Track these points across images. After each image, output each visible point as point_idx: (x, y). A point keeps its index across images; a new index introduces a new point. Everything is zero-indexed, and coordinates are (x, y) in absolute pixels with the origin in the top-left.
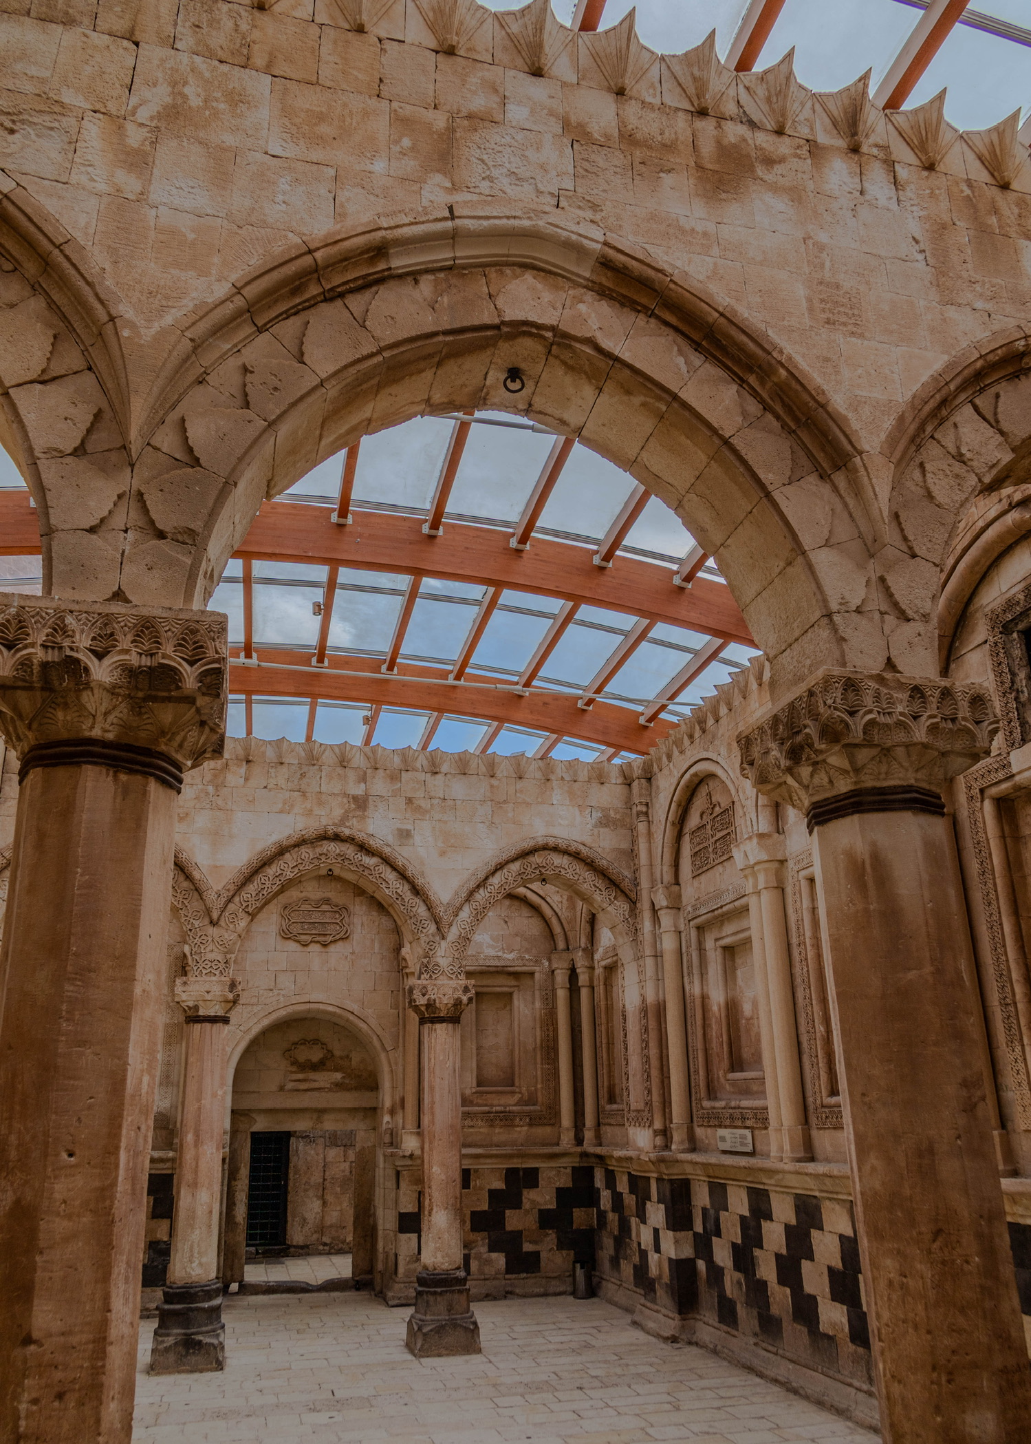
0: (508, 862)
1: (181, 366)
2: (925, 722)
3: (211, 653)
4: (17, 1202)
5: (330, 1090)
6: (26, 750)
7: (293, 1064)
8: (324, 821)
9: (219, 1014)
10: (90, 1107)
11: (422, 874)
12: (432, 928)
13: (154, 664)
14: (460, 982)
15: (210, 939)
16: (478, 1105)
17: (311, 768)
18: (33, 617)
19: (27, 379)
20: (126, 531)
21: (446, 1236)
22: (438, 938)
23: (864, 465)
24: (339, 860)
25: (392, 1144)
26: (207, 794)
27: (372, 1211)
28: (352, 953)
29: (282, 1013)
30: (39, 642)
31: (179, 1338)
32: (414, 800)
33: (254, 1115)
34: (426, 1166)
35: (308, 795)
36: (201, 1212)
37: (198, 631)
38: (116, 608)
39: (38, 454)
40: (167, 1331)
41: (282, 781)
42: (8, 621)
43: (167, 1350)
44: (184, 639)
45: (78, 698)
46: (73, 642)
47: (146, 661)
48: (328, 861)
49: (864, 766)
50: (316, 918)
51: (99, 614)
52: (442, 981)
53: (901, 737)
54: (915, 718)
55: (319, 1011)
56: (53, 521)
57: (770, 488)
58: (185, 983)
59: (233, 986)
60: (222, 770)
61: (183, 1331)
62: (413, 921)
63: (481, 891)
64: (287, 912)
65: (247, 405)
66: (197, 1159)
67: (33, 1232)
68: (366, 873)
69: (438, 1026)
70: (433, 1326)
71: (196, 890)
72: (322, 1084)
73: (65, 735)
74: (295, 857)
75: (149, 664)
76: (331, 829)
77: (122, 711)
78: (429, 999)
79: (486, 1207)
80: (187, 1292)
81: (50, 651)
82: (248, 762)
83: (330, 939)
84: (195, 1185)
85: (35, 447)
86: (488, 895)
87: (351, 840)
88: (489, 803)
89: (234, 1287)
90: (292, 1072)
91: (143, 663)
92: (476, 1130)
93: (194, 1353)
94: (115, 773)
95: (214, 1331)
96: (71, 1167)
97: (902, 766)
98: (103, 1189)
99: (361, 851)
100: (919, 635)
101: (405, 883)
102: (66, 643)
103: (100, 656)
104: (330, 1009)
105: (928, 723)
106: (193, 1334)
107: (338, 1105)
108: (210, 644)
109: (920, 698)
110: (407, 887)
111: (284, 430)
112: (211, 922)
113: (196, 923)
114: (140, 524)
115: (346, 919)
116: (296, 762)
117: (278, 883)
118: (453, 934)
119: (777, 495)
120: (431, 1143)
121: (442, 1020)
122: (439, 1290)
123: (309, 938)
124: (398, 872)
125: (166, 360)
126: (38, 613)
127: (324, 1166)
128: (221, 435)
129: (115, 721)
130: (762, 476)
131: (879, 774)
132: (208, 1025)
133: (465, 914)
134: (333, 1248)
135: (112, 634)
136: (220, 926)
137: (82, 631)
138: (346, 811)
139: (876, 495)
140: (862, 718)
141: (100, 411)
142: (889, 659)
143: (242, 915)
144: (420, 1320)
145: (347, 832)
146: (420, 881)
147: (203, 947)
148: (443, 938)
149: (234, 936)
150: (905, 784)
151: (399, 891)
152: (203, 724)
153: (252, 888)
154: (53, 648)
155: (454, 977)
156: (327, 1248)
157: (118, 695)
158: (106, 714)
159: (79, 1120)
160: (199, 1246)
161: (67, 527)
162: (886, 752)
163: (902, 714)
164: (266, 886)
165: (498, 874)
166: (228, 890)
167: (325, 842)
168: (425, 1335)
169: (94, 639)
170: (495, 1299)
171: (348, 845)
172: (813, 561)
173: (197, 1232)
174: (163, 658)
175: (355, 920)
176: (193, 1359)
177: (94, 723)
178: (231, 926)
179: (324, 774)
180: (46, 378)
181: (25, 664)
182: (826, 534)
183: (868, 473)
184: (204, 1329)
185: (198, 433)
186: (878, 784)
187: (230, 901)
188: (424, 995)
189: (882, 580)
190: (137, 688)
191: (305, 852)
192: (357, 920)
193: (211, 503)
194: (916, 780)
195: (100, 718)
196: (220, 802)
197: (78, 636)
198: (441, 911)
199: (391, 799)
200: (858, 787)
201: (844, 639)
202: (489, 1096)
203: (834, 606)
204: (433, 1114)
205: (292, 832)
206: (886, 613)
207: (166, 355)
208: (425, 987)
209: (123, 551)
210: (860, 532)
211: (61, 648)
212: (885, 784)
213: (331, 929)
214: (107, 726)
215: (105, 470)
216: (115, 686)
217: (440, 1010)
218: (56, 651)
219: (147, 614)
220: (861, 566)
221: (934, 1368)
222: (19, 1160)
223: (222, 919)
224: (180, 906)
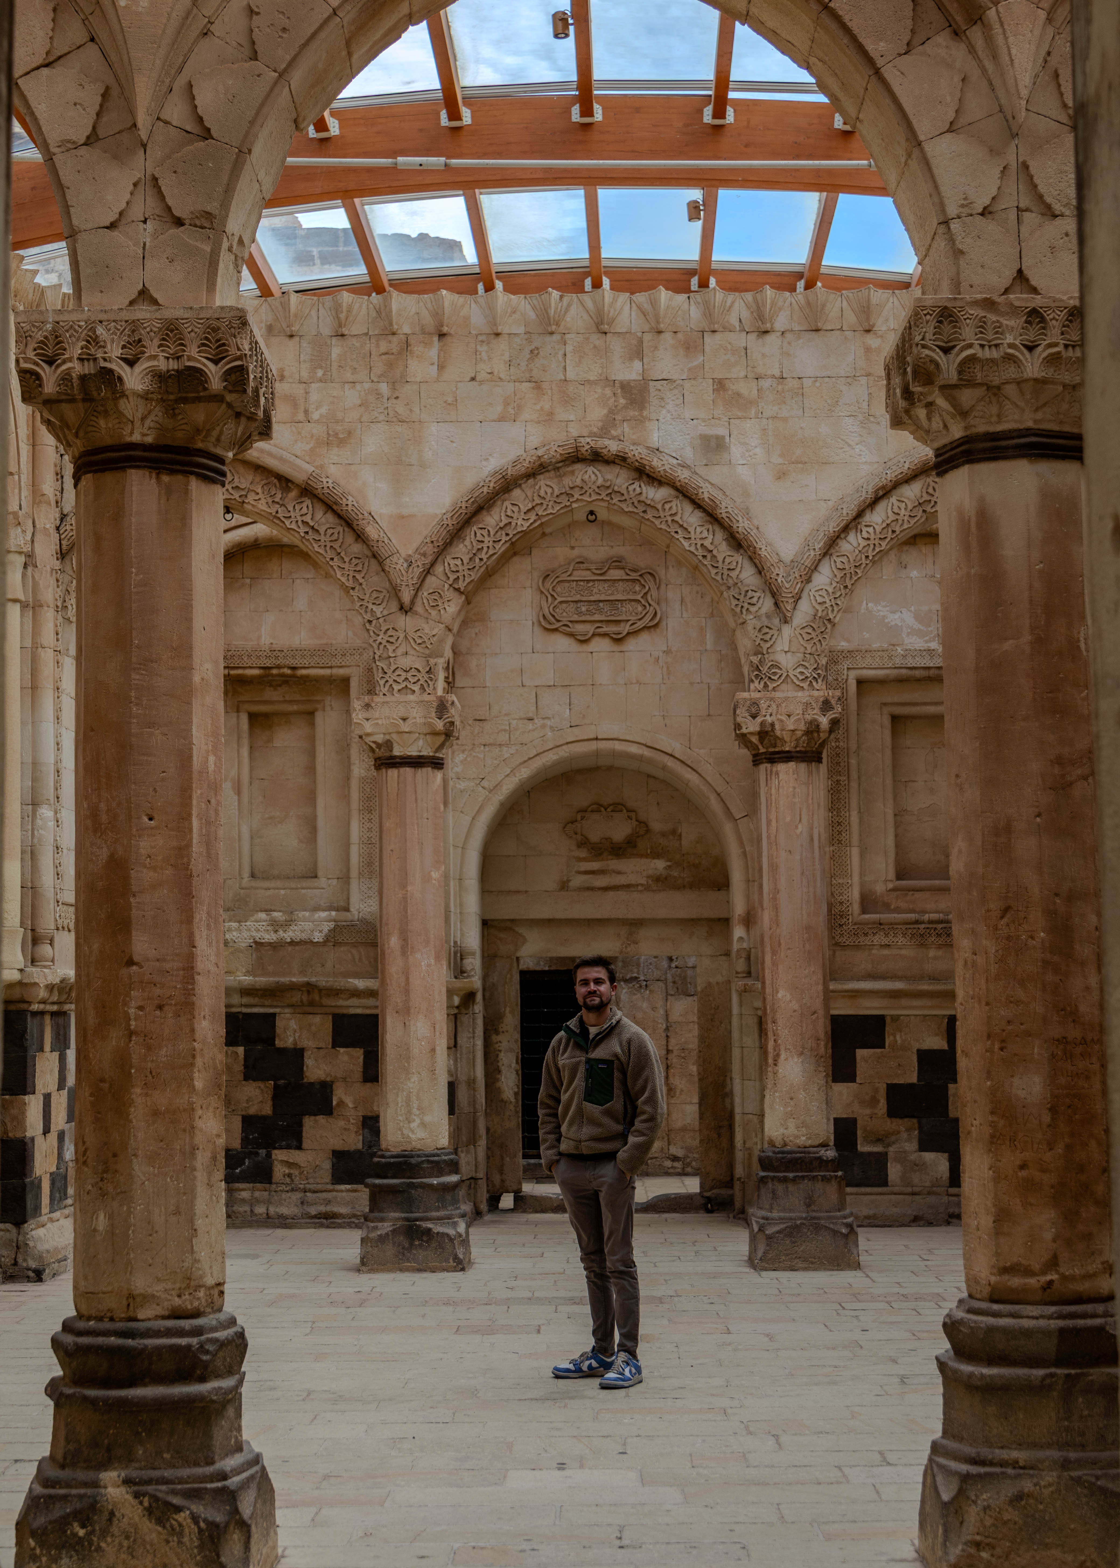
0: (896, 485)
1: (182, 25)
2: (1042, 353)
3: (233, 351)
4: (112, 856)
5: (647, 888)
6: (77, 455)
7: (580, 845)
8: (574, 431)
9: (424, 753)
10: (163, 780)
11: (747, 512)
12: (767, 604)
13: (181, 367)
14: (816, 693)
15: (402, 636)
16: (898, 910)
17: (548, 338)
18: (67, 331)
19: (34, 65)
20: (145, 222)
21: (802, 1095)
22: (776, 621)
23: (1000, 18)
24: (603, 496)
25: (749, 974)
26: (379, 395)
27: (728, 1089)
28: (667, 652)
29: (551, 757)
30: (76, 356)
31: (399, 1224)
32: (728, 384)
33: (521, 930)
34: (768, 990)
35: (545, 386)
36: (418, 1049)
37: (219, 329)
38: (143, 312)
39: (53, 150)
40: (381, 1215)
41: (500, 368)
42: (46, 337)
43: (382, 1239)
44: (206, 338)
45: (116, 405)
46: (106, 353)
47: (173, 365)
48: (586, 498)
49: (972, 408)
50: (600, 592)
51: (126, 321)
52: (786, 692)
53: (1011, 372)
54: (1031, 349)
55: (614, 754)
56: (75, 222)
57: (880, 62)
58: (368, 706)
59: (442, 708)
60: (399, 353)
61: (403, 1215)
62: (732, 592)
63: (852, 537)
64: (548, 585)
65: (254, 56)
66: (406, 973)
67: (126, 878)
68: (649, 516)
69: (781, 767)
70: (782, 1226)
71: (374, 556)
72: (632, 879)
73: (109, 441)
74: (529, 494)
75: (176, 367)
76: (587, 444)
77: (158, 414)
78: (762, 724)
79: (913, 1078)
80: (405, 1163)
81: (86, 363)
82: (442, 335)
83: (625, 628)
84: (406, 1011)
85: (49, 141)
86: (863, 543)
87: (620, 460)
88: (863, 380)
89: (507, 1201)
90: (580, 860)
91: (171, 367)
92: (895, 951)
93: (421, 1246)
94: (158, 474)
95: (449, 1217)
96: (152, 828)
97: (1017, 406)
98: (180, 848)
99: (639, 478)
100: (1067, 235)
101: (717, 528)
102: (99, 355)
103: (131, 363)
104: (633, 749)
105: (1045, 354)
106: (417, 1220)
107: (662, 913)
108: (232, 341)
109: (1040, 322)
110: (720, 535)
111: (297, 77)
112: (401, 608)
113: (378, 610)
114: (158, 212)
115: (654, 592)
116: (521, 330)
117: (504, 538)
118: (803, 612)
119: (889, 73)
120: (774, 953)
121: (787, 757)
122: (791, 1175)
123: (590, 629)
124: (705, 511)
125: (166, 25)
126: (72, 327)
127: (667, 1029)
128: (230, 97)
129: (152, 425)
130: (870, 47)
131: (991, 416)
132: (408, 771)
133: (823, 578)
134: (689, 1164)
135: (140, 341)
136: (416, 613)
137: (113, 341)
138: (611, 412)
139: (1012, 60)
140: (958, 355)
141: (107, 89)
142: (1020, 271)
143: (449, 594)
144: (763, 1218)
145: (613, 447)
146: (742, 525)
147: (391, 648)
148: (786, 621)
149: (439, 629)
150: (1022, 427)
151: (707, 543)
152: (238, 415)
153: (462, 550)
154: (88, 360)
155: (805, 685)
156: (678, 1165)
157: (152, 400)
158: (143, 419)
159: (155, 790)
160: (418, 1098)
161: (89, 226)
162: (994, 391)
163: (1011, 346)
164: (485, 545)
165: (881, 507)
166: (424, 555)
167: (578, 466)
168: (769, 1237)
169: (124, 347)
170: (930, 1224)
171: (616, 469)
172: (929, 154)
173: (415, 1078)
174: (189, 360)
175: (670, 594)
176: (421, 1254)
177: (133, 430)
178: (434, 613)
179: (569, 348)
180: (51, 59)
181: (66, 378)
182: (951, 115)
183: (1004, 31)
184: (434, 1214)
185: (205, 99)
186: (991, 429)
187: (428, 571)
188: (754, 717)
189: (1025, 166)
190: (168, 393)
191: (546, 485)
192: (672, 594)
193: (225, 179)
194: (1035, 421)
195: (138, 424)
196: (401, 409)
197: (109, 347)
198: (779, 574)
199: (687, 385)
200: (968, 433)
201: (962, 252)
202: (918, 895)
203: (952, 210)
204: (776, 908)
205: (521, 452)
206: (1027, 210)
207: (164, 21)
208: (755, 703)
209: (145, 244)
210: (1000, 106)
211: (95, 359)
212: (999, 428)
213: (627, 612)
214: (145, 431)
215: (118, 156)
216: (147, 392)
217: (782, 740)
218: (91, 362)
219: (170, 317)
220: (994, 152)
221: (989, 1036)
222: (109, 823)
223: (418, 602)
224: (350, 584)
